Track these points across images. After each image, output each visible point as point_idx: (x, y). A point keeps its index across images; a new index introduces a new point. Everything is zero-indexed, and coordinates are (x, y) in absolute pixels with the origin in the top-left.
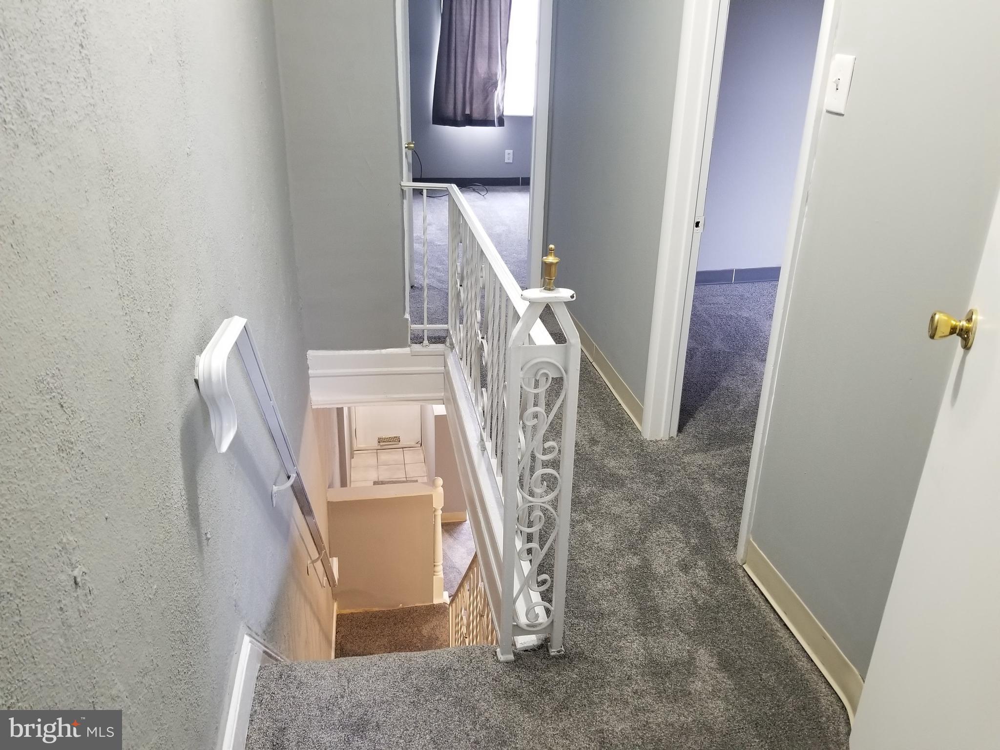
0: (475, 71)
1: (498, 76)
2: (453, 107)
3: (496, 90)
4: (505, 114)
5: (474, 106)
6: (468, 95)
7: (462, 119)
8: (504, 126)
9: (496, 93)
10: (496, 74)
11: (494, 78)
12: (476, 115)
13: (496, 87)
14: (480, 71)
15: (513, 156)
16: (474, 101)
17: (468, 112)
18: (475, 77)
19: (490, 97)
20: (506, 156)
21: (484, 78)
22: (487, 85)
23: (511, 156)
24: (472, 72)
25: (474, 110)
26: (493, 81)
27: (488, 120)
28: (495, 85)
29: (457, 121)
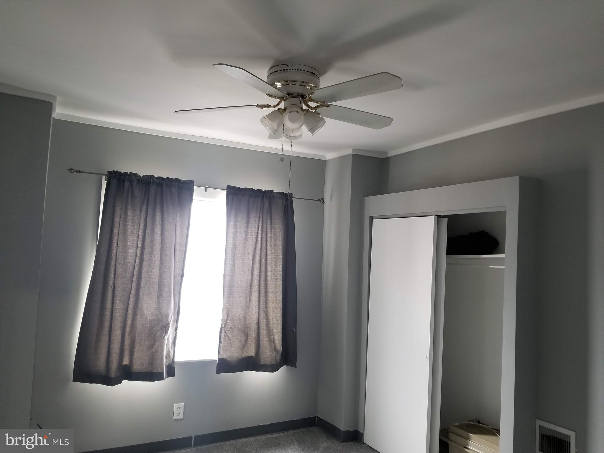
0: (139, 312)
1: (170, 317)
2: (105, 358)
3: (166, 333)
4: (176, 360)
5: (136, 356)
6: (127, 342)
7: (118, 375)
8: (174, 376)
9: (166, 337)
10: (168, 315)
11: (164, 320)
12: (137, 367)
13: (166, 331)
14: (145, 311)
15: (184, 409)
16: (136, 350)
17: (126, 362)
18: (139, 318)
19: (158, 343)
20: (176, 411)
21: (151, 321)
22: (154, 329)
23: (182, 411)
24: (135, 314)
25: (134, 361)
26: (163, 324)
27: (155, 373)
28: (165, 329)
29: (111, 378)
